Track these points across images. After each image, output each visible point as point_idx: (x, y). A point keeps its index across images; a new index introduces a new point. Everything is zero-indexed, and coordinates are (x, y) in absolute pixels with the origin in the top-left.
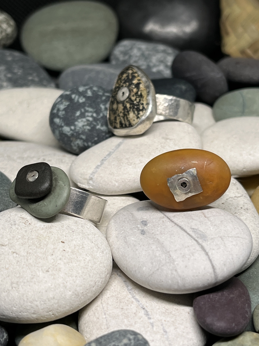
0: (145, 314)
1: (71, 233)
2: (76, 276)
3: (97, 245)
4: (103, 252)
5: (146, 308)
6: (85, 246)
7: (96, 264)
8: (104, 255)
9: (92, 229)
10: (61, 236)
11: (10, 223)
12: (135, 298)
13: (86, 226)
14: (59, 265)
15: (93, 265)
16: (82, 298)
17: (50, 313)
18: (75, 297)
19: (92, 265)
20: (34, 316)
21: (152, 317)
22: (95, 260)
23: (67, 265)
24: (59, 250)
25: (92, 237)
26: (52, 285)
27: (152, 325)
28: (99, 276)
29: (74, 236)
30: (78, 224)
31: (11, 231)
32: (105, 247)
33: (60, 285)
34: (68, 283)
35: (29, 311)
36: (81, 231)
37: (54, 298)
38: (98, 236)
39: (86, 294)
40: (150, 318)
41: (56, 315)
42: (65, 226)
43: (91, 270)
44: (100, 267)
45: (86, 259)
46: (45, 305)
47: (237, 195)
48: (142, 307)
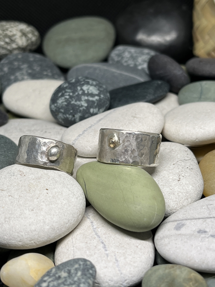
0: (103, 247)
1: (54, 183)
2: (54, 215)
3: (73, 193)
4: (77, 198)
5: (104, 242)
6: (63, 193)
7: (71, 206)
8: (78, 200)
9: (72, 181)
10: (46, 185)
11: (10, 174)
12: (97, 234)
13: (68, 178)
14: (41, 206)
15: (68, 207)
17: (32, 241)
20: (20, 243)
21: (108, 249)
22: (70, 203)
23: (48, 206)
24: (43, 195)
25: (71, 187)
26: (34, 221)
29: (56, 185)
31: (10, 180)
32: (80, 195)
33: (40, 221)
34: (47, 220)
35: (16, 239)
36: (62, 182)
37: (35, 230)
38: (75, 186)
39: (61, 229)
40: (106, 250)
41: (36, 243)
42: (51, 178)
43: (65, 210)
44: (73, 209)
45: (63, 202)
46: (28, 235)
47: (186, 159)
48: (101, 242)
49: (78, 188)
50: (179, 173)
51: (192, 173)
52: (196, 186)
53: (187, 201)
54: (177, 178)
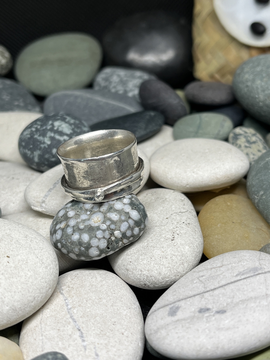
0: (80, 336)
1: (18, 247)
2: (15, 292)
3: (42, 260)
4: (46, 267)
5: (82, 329)
6: (29, 261)
7: (37, 279)
8: (47, 270)
9: (41, 244)
10: (8, 251)
12: (73, 318)
13: (36, 240)
15: (34, 280)
16: (20, 312)
18: (12, 312)
19: (32, 280)
21: (85, 339)
22: (36, 276)
23: (8, 280)
24: (3, 264)
25: (39, 252)
27: (85, 348)
28: (39, 292)
29: (20, 250)
30: (28, 238)
32: (50, 262)
34: (6, 298)
36: (28, 246)
38: (45, 250)
39: (24, 309)
40: (84, 341)
42: (14, 241)
43: (31, 285)
44: (41, 282)
45: (28, 274)
47: (183, 210)
48: (78, 329)
49: (49, 253)
50: (173, 230)
51: (188, 230)
52: (194, 246)
53: (182, 267)
54: (170, 237)
